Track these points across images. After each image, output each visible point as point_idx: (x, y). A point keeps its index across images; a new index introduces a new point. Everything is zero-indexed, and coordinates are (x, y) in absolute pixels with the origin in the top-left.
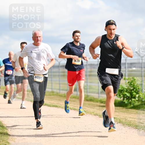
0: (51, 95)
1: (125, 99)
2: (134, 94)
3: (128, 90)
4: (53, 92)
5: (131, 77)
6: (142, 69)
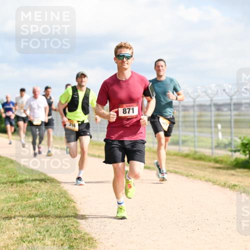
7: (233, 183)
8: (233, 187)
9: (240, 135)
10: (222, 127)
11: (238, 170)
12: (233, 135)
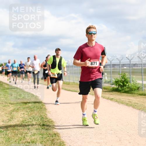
0: (73, 84)
1: (120, 87)
2: (125, 83)
3: (122, 81)
4: (74, 82)
5: (123, 73)
6: (130, 68)
7: (112, 98)
8: (112, 99)
9: (114, 78)
10: (107, 74)
11: (114, 92)
12: (112, 77)
